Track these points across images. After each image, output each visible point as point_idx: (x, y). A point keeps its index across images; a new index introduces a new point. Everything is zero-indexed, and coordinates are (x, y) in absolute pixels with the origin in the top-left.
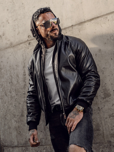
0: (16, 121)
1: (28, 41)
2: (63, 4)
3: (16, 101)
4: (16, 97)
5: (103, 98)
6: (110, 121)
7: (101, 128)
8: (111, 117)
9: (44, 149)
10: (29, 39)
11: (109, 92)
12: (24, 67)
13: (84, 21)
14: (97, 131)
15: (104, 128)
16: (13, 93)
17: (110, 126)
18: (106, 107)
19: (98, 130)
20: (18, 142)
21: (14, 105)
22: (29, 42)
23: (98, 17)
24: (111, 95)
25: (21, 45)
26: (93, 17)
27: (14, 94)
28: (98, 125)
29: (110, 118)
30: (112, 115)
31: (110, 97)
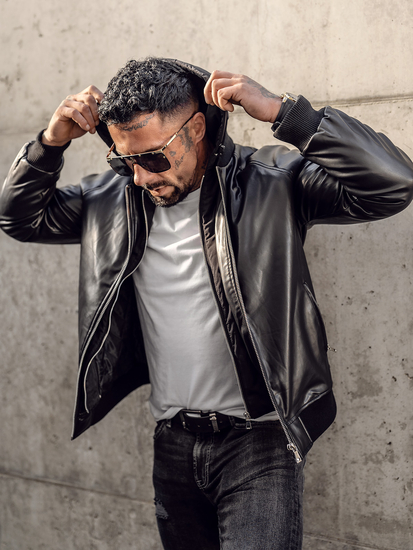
0: (44, 398)
2: (255, 12)
3: (48, 328)
4: (49, 318)
5: (354, 395)
6: (364, 473)
7: (330, 490)
8: (370, 464)
9: (132, 510)
11: (376, 377)
14: (316, 497)
15: (342, 492)
16: (40, 299)
17: (362, 489)
18: (358, 426)
19: (322, 493)
20: (46, 468)
21: (39, 341)
23: (378, 99)
24: (381, 389)
26: (362, 94)
27: (42, 303)
28: (321, 478)
29: (366, 463)
30: (374, 457)
31: (376, 398)
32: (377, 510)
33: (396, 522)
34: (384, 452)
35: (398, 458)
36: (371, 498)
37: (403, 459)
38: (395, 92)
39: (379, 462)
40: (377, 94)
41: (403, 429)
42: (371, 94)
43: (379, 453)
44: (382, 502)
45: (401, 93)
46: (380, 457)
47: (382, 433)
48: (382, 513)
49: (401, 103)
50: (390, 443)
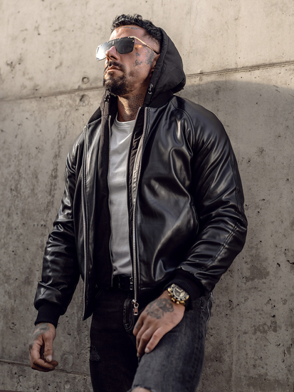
0: (8, 293)
1: (79, 89)
2: (189, 13)
3: (18, 239)
4: (20, 231)
5: (247, 279)
6: (253, 341)
7: (226, 358)
8: (258, 333)
9: (68, 382)
10: (84, 86)
11: (264, 264)
12: (56, 156)
13: (233, 67)
14: (215, 363)
15: (235, 358)
16: (15, 217)
17: (251, 355)
18: (250, 304)
19: (219, 359)
21: (11, 249)
22: (82, 93)
23: (272, 65)
24: (268, 274)
25: (60, 97)
26: (260, 62)
27: (16, 220)
28: (219, 347)
29: (255, 333)
30: (261, 328)
31: (264, 280)
32: (263, 371)
33: (277, 381)
34: (269, 324)
35: (280, 328)
36: (258, 361)
37: (284, 328)
38: (284, 60)
39: (265, 332)
40: (271, 62)
41: (284, 304)
42: (267, 62)
43: (265, 324)
44: (266, 364)
45: (288, 60)
46: (266, 328)
47: (268, 308)
48: (266, 374)
49: (287, 67)
50: (274, 316)
